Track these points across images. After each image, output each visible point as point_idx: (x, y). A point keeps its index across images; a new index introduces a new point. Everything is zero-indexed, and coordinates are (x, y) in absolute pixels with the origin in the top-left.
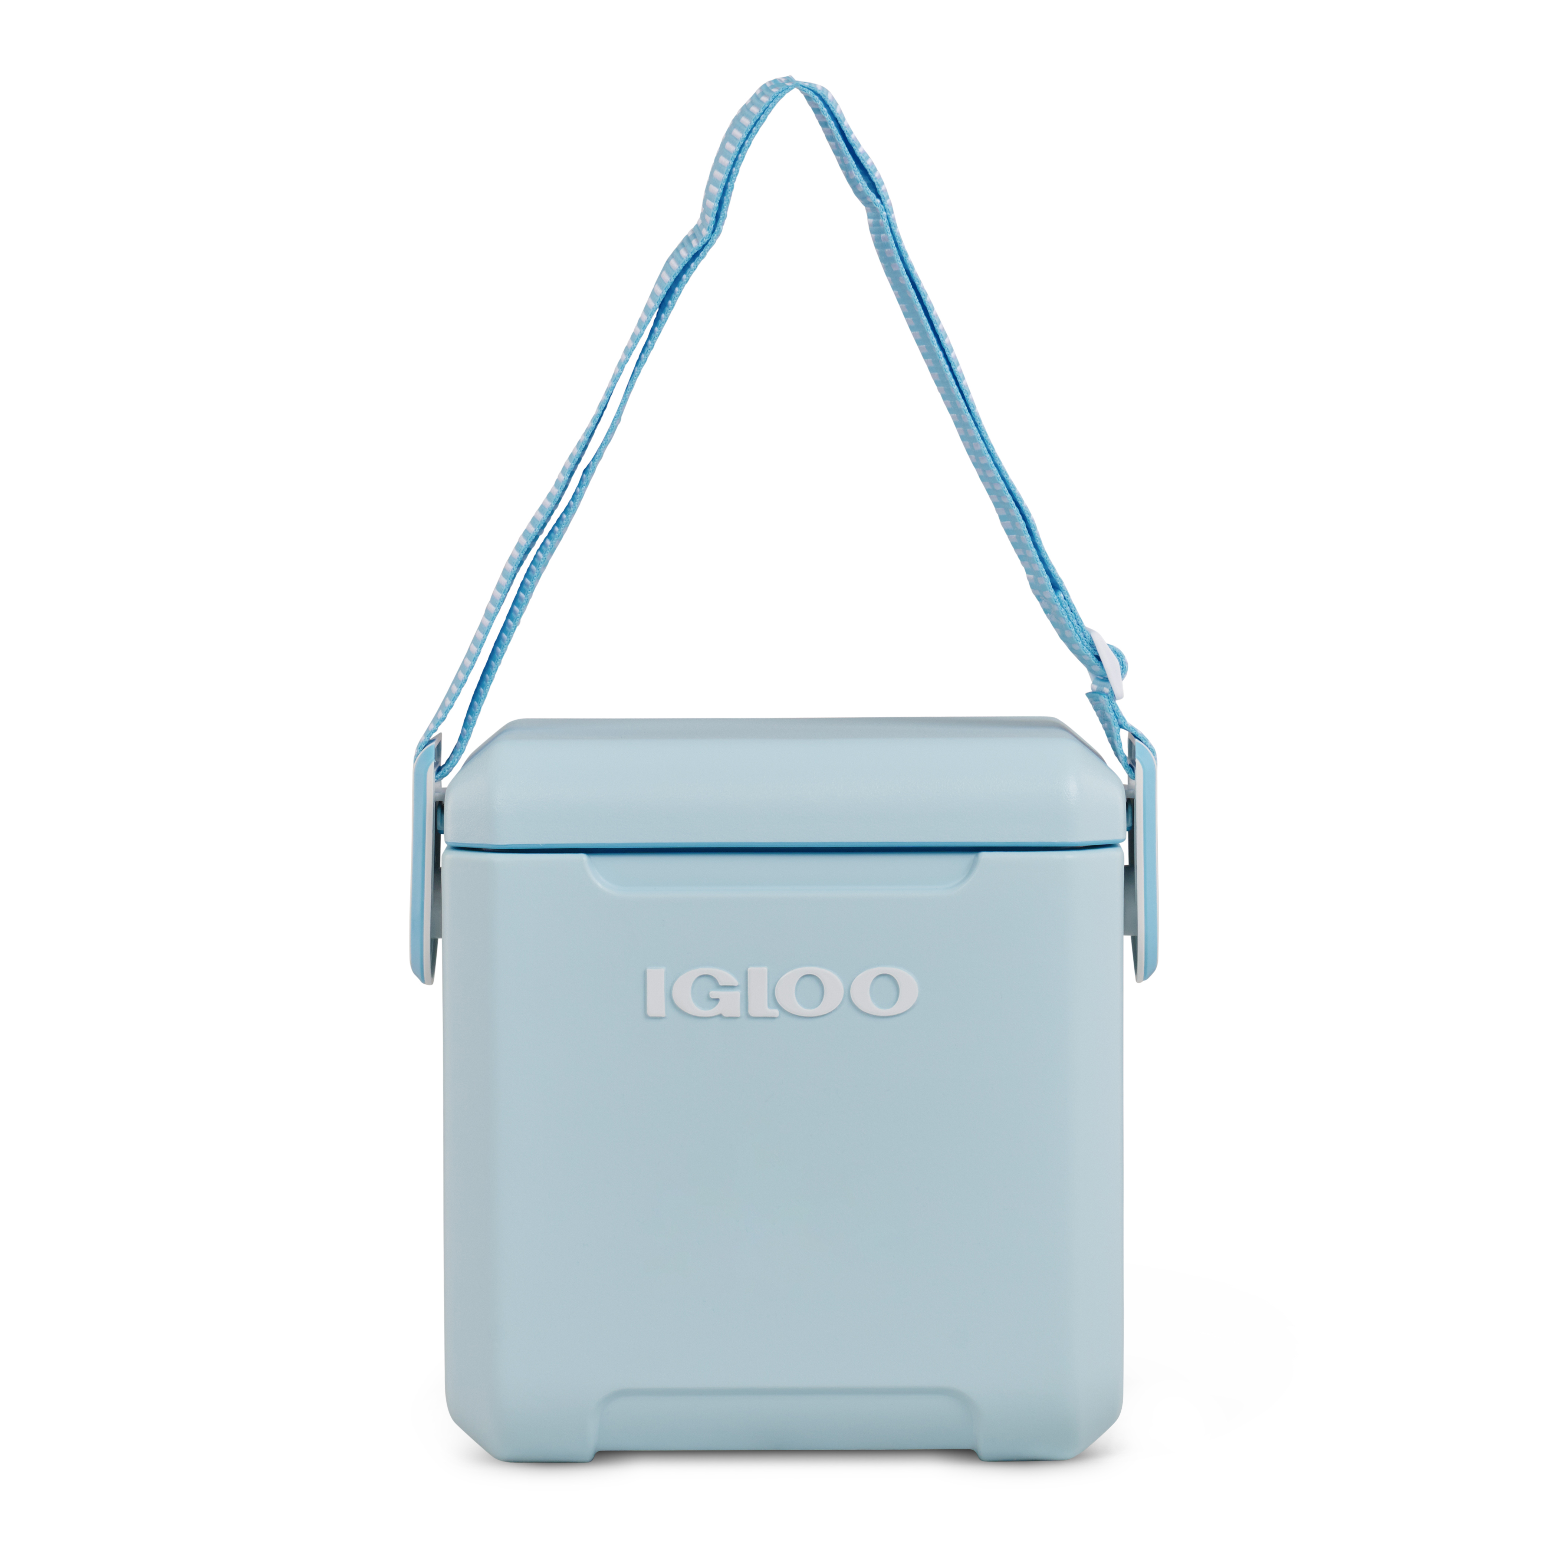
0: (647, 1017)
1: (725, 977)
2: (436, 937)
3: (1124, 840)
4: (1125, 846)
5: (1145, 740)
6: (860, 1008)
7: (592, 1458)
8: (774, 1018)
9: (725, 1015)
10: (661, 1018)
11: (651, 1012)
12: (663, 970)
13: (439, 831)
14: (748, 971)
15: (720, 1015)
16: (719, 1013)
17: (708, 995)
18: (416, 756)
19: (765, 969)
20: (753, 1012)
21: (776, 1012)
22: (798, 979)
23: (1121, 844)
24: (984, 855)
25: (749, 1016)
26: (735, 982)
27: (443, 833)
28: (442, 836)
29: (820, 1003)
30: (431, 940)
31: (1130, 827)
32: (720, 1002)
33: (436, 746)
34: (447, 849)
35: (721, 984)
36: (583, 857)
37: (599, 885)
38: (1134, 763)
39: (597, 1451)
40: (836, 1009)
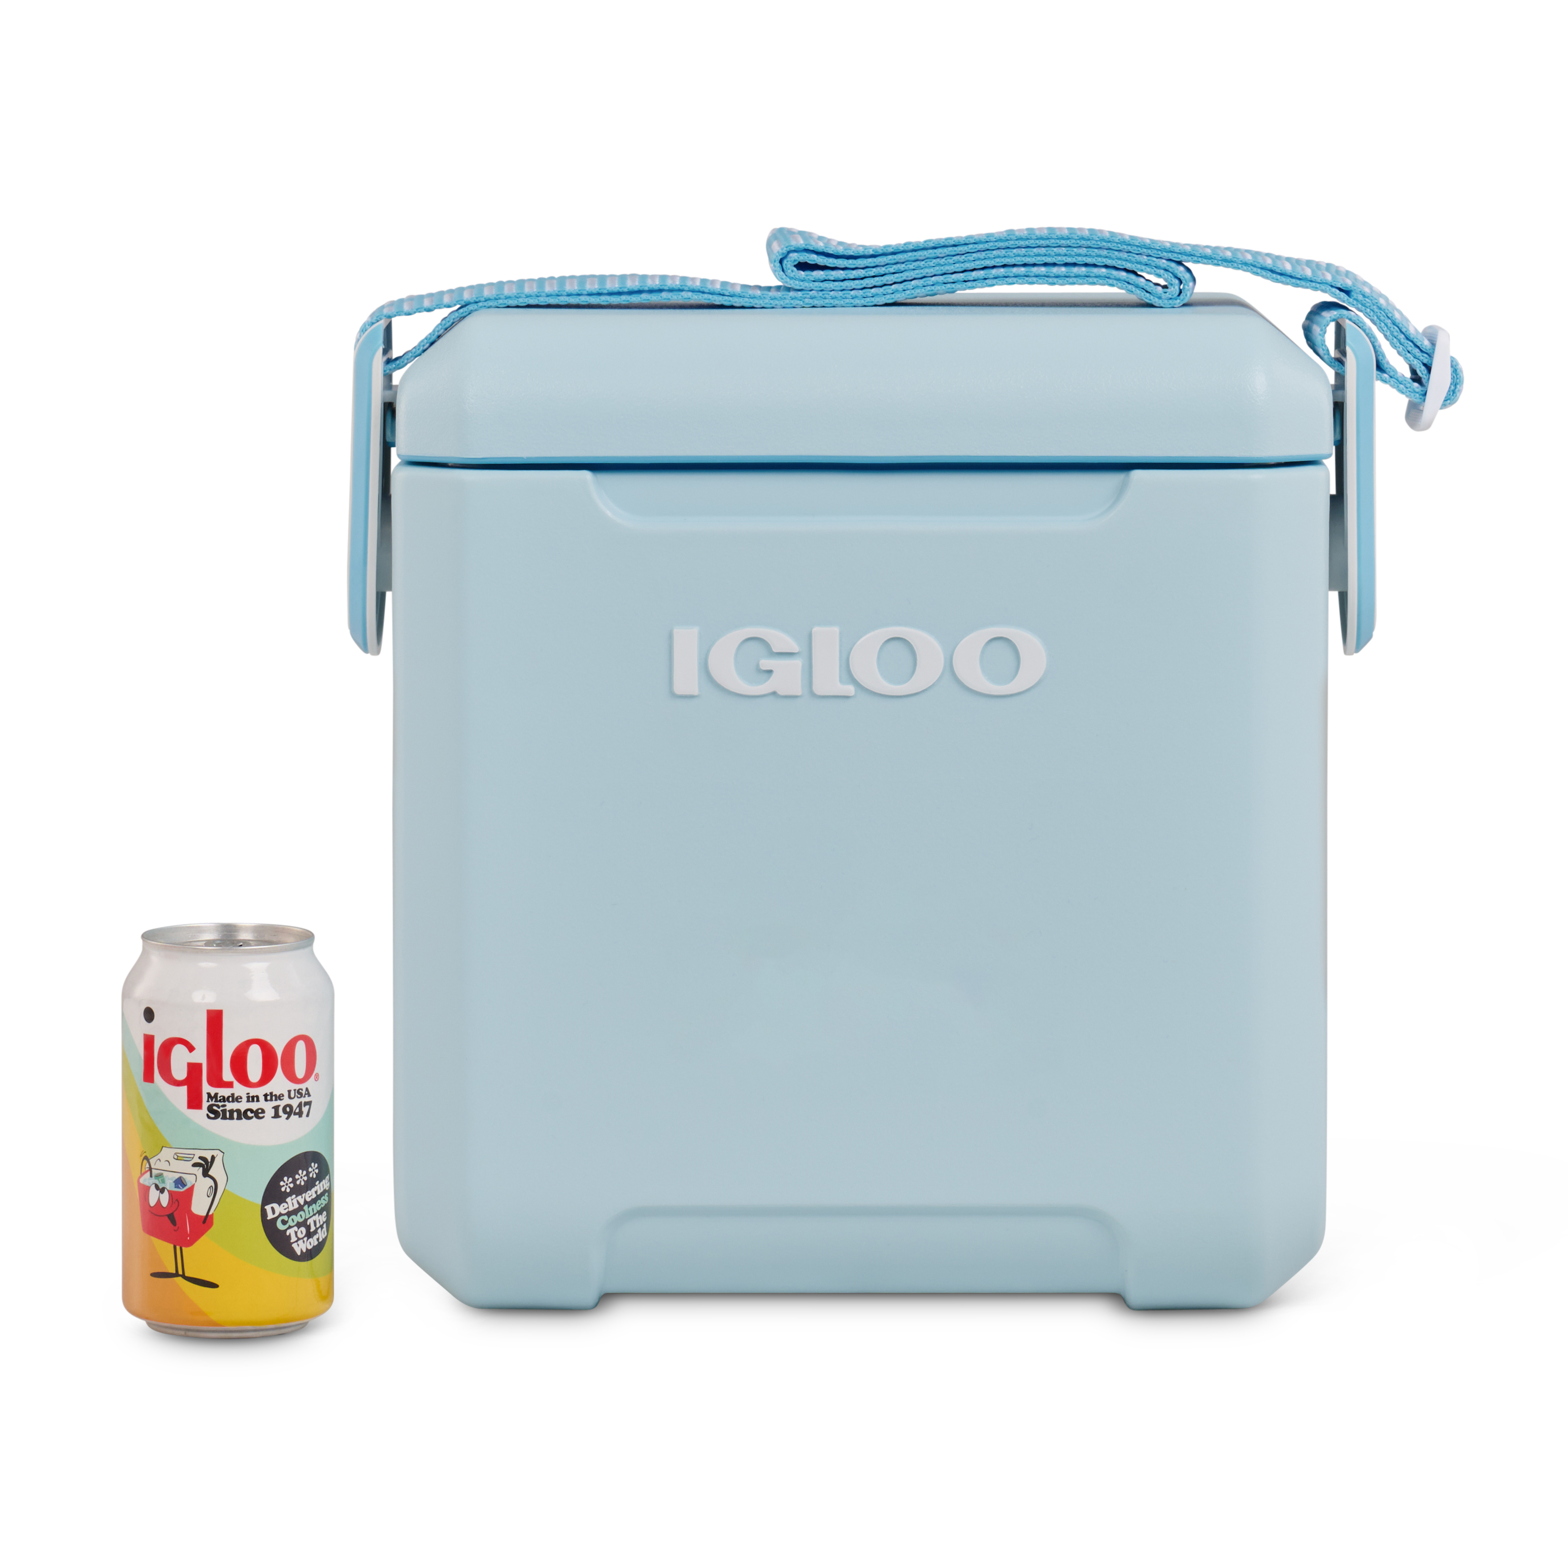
0: (674, 695)
1: (781, 640)
2: (383, 591)
3: (1330, 456)
4: (1330, 463)
5: (1361, 322)
6: (965, 684)
7: (597, 1301)
8: (847, 697)
9: (781, 693)
10: (692, 697)
11: (679, 689)
12: (695, 630)
13: (388, 443)
14: (813, 632)
15: (774, 693)
16: (771, 691)
17: (758, 665)
18: (358, 340)
19: (836, 629)
20: (819, 689)
21: (850, 689)
22: (881, 644)
23: (1325, 461)
24: (1137, 474)
25: (813, 695)
26: (794, 647)
27: (394, 446)
28: (393, 450)
29: (911, 676)
30: (377, 593)
31: (1339, 441)
32: (774, 675)
33: (384, 326)
34: (400, 464)
35: (775, 650)
36: (586, 474)
37: (609, 513)
38: (1344, 353)
39: (602, 1294)
40: (933, 685)
